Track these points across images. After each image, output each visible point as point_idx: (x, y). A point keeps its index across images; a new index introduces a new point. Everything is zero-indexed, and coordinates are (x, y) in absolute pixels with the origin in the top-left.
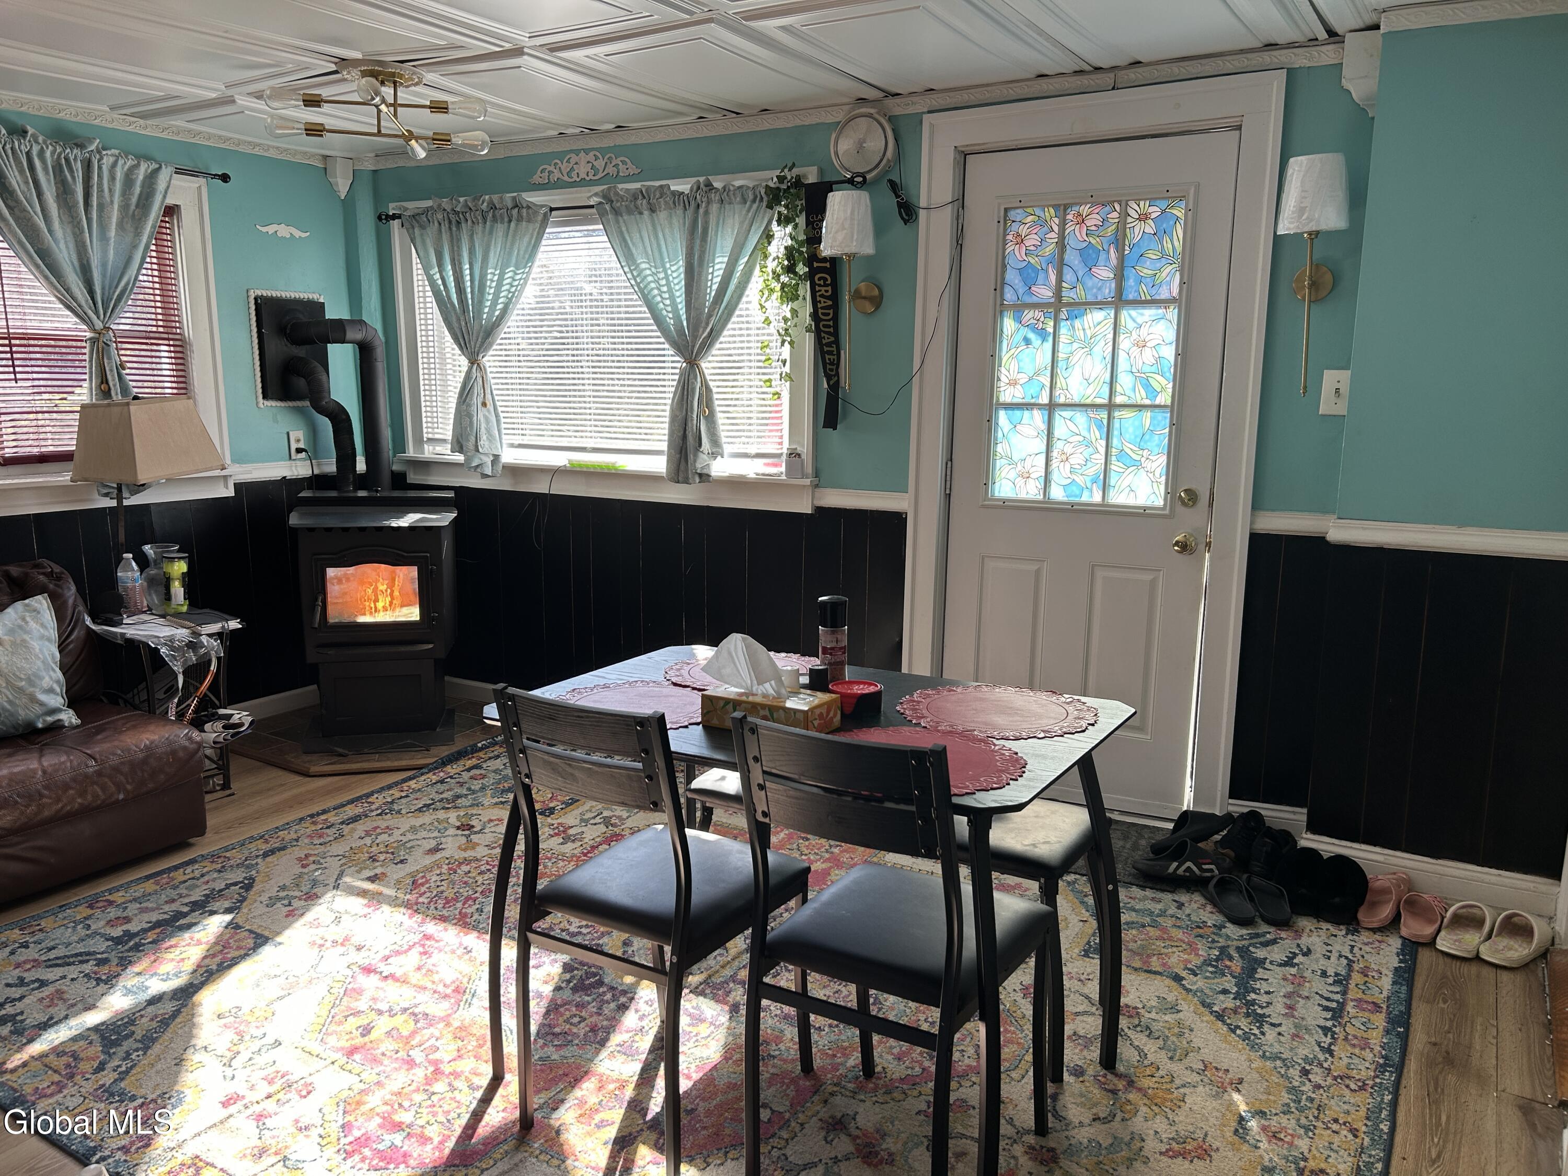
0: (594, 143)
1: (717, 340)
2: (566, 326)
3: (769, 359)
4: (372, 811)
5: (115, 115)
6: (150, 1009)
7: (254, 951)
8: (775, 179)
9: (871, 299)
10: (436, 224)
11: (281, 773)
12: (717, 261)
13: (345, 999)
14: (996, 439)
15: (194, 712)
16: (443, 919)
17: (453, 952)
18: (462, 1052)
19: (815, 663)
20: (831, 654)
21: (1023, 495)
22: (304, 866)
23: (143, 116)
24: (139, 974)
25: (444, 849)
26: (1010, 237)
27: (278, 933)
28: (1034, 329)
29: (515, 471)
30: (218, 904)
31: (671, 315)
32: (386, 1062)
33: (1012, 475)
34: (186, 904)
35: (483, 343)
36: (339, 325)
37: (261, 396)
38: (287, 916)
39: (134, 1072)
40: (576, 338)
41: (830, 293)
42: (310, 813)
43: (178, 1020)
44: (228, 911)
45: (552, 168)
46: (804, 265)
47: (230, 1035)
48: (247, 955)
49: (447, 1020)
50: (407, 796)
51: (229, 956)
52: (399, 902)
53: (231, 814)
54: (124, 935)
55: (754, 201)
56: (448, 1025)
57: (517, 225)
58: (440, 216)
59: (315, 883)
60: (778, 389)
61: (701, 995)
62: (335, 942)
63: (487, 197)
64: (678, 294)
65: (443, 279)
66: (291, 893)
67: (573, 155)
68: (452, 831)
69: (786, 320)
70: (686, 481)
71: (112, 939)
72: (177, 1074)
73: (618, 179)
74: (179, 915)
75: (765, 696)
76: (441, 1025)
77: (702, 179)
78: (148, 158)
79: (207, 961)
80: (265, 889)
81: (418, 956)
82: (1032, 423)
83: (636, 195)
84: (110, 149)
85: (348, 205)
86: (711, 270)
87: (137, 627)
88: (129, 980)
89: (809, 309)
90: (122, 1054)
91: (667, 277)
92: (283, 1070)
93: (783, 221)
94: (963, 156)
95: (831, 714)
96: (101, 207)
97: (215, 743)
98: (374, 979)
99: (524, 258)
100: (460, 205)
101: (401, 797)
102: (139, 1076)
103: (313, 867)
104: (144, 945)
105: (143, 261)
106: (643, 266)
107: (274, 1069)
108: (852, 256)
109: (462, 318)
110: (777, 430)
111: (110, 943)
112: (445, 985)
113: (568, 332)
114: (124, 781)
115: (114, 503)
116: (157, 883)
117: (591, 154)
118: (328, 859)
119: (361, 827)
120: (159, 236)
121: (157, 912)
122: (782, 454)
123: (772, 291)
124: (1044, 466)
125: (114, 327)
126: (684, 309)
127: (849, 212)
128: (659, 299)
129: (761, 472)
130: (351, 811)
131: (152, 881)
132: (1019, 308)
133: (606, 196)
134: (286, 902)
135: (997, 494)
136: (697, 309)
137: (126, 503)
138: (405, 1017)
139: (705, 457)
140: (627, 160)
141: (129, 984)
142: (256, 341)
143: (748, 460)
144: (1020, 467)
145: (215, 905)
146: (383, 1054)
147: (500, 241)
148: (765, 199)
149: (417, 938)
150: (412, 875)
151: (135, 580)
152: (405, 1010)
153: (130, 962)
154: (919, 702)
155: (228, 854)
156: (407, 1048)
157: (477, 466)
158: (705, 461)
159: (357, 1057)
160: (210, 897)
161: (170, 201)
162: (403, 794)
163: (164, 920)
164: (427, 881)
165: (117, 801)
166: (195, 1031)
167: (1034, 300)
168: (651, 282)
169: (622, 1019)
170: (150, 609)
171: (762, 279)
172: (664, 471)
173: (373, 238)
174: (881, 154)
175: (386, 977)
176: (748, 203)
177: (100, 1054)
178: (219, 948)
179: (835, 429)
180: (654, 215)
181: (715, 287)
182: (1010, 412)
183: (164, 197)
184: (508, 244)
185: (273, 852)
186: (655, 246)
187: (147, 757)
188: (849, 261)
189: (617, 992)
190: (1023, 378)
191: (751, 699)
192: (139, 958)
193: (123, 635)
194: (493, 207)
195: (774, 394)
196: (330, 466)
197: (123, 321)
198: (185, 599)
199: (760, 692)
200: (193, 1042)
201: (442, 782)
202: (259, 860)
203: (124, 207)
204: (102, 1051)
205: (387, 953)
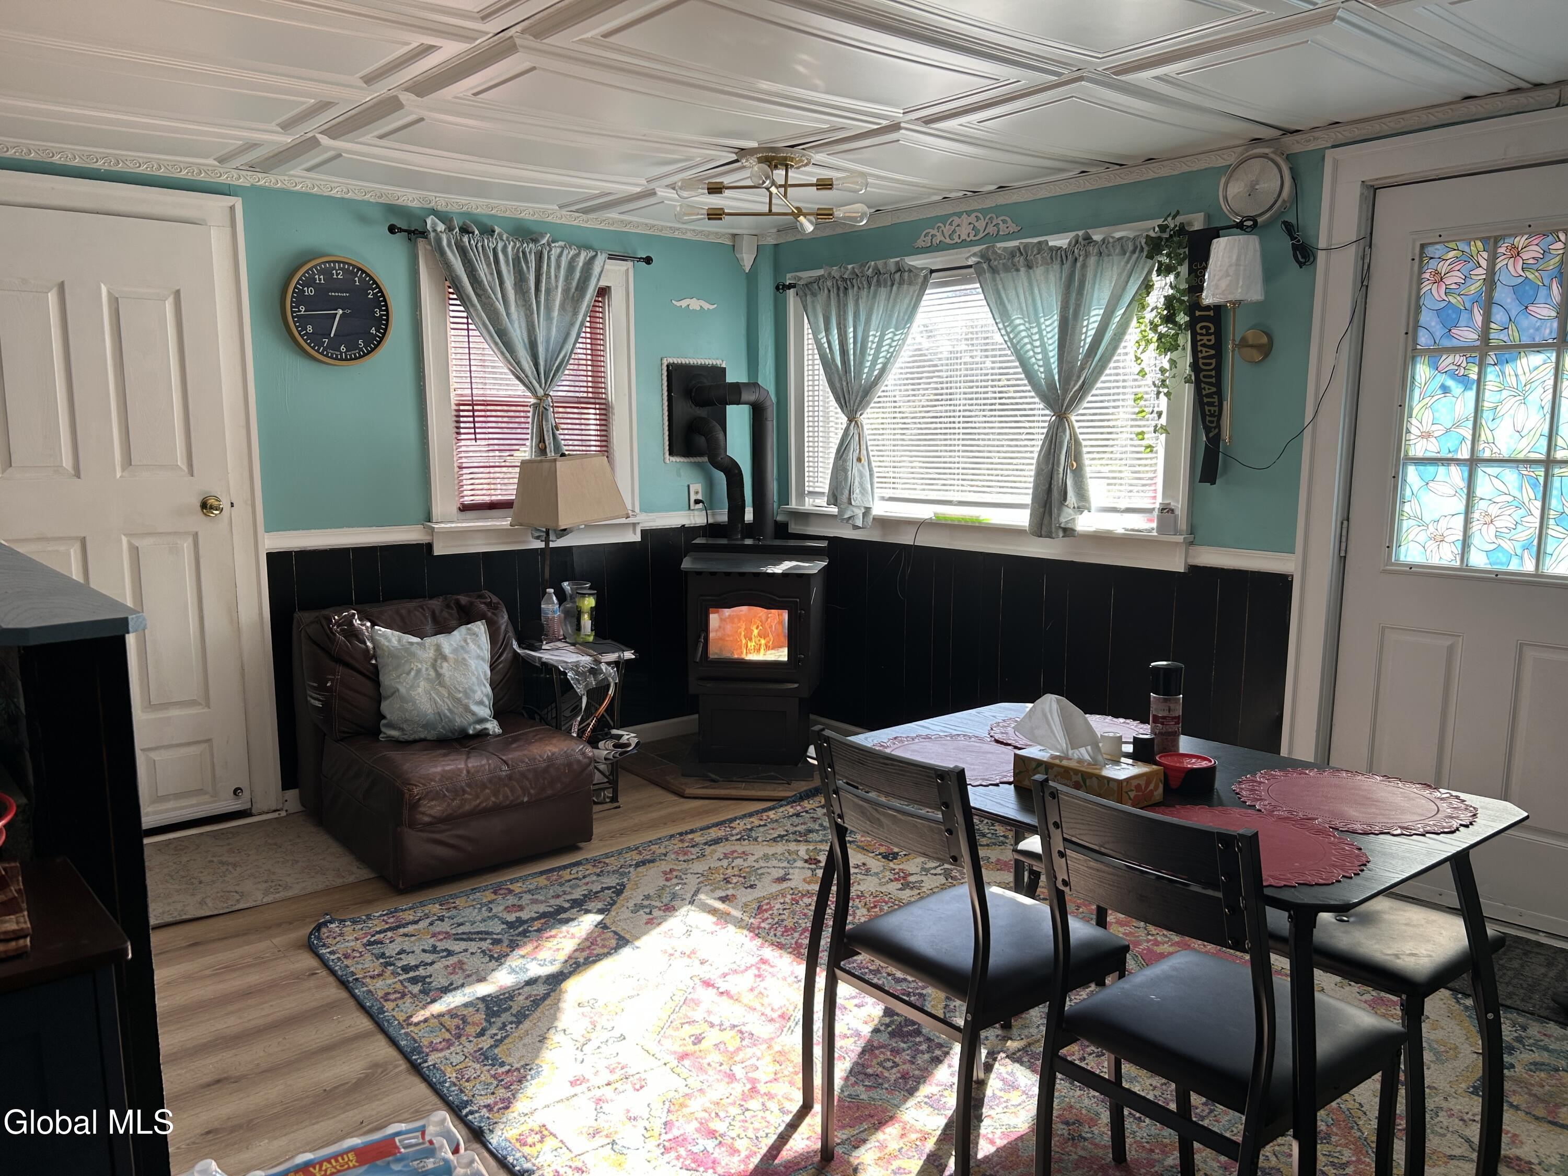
0: (975, 205)
1: (1089, 393)
2: (942, 383)
3: (1143, 411)
4: (732, 835)
5: (564, 212)
6: (527, 989)
7: (616, 951)
8: (1157, 229)
9: (1258, 347)
10: (826, 291)
11: (660, 791)
12: (1093, 313)
13: (684, 1007)
14: (1403, 496)
15: (593, 730)
16: (780, 946)
17: (785, 979)
18: (778, 1076)
19: (1144, 731)
20: (1162, 724)
21: (1435, 561)
22: (667, 880)
23: (586, 211)
24: (523, 957)
25: (790, 879)
26: (1427, 276)
27: (638, 938)
28: (1454, 376)
29: (884, 523)
30: (593, 904)
31: (1042, 369)
32: (711, 1072)
33: (1422, 537)
34: (568, 901)
35: (861, 402)
36: (737, 388)
37: (667, 453)
38: (647, 923)
39: (506, 1041)
40: (951, 394)
41: (1213, 342)
42: (680, 831)
43: (547, 1002)
44: (600, 911)
45: (935, 232)
46: (1185, 314)
47: (586, 1023)
48: (609, 954)
49: (769, 1043)
50: (765, 825)
51: (595, 952)
52: (744, 924)
53: (615, 825)
54: (516, 921)
55: (1134, 252)
56: (770, 1047)
57: (898, 288)
58: (829, 283)
59: (674, 896)
60: (1151, 442)
61: (1018, 1062)
62: (683, 953)
63: (873, 263)
64: (1051, 348)
65: (829, 342)
66: (654, 903)
67: (956, 218)
68: (799, 863)
69: (1163, 371)
70: (1049, 535)
71: (507, 923)
72: (539, 1050)
73: (998, 237)
74: (564, 910)
75: (1080, 761)
76: (764, 1046)
77: (1081, 233)
78: (588, 247)
79: (577, 954)
80: (633, 896)
81: (753, 977)
82: (1449, 481)
83: (1012, 253)
84: (557, 241)
85: (751, 278)
86: (1085, 323)
87: (551, 652)
88: (514, 960)
89: (1189, 359)
90: (499, 1024)
91: (1040, 332)
92: (623, 1063)
93: (1164, 270)
94: (1372, 191)
95: (1151, 787)
96: (548, 291)
97: (606, 759)
98: (711, 992)
99: (903, 319)
100: (848, 272)
101: (760, 826)
102: (510, 1046)
103: (675, 881)
104: (530, 932)
105: (578, 336)
106: (1018, 322)
107: (617, 1059)
108: (1237, 303)
109: (844, 379)
110: (1150, 485)
111: (505, 926)
112: (772, 1009)
113: (942, 389)
114: (529, 786)
115: (541, 545)
116: (548, 879)
117: (973, 215)
118: (689, 876)
119: (721, 849)
120: (594, 314)
121: (544, 904)
122: (1154, 509)
123: (1148, 342)
124: (1462, 529)
125: (551, 393)
126: (1056, 363)
127: (1234, 258)
128: (1031, 353)
129: (1130, 527)
130: (714, 833)
131: (544, 876)
132: (1435, 353)
133: (984, 256)
134: (648, 910)
135: (1402, 558)
136: (1069, 362)
137: (552, 545)
138: (733, 1033)
139: (1070, 511)
140: (1007, 218)
141: (514, 964)
142: (666, 404)
143: (1118, 515)
144: (1432, 529)
145: (590, 905)
146: (709, 1064)
147: (882, 304)
148: (1146, 249)
149: (755, 960)
150: (759, 900)
151: (554, 612)
152: (733, 1027)
153: (518, 945)
154: (1260, 783)
155: (607, 861)
156: (730, 1062)
157: (850, 518)
158: (1071, 515)
159: (687, 1062)
160: (587, 897)
161: (603, 283)
162: (762, 823)
163: (549, 912)
164: (771, 908)
165: (522, 803)
166: (558, 1015)
167: (1455, 343)
168: (1025, 337)
169: (935, 1072)
170: (565, 638)
171: (1139, 330)
172: (1027, 524)
173: (772, 307)
174: (1275, 196)
175: (722, 993)
176: (1128, 254)
177: (483, 1021)
178: (588, 944)
179: (1213, 483)
180: (1031, 271)
181: (1089, 340)
182: (1421, 468)
183: (599, 280)
184: (890, 306)
185: (644, 863)
186: (1030, 301)
187: (548, 766)
188: (1234, 308)
189: (933, 1044)
190: (1438, 430)
191: (1065, 763)
192: (525, 943)
193: (540, 658)
194: (877, 272)
195: (1147, 447)
196: (723, 517)
197: (561, 388)
198: (592, 630)
199: (1076, 757)
200: (556, 1024)
201: (798, 815)
202: (632, 869)
203: (566, 290)
204: (485, 1019)
205: (727, 971)
